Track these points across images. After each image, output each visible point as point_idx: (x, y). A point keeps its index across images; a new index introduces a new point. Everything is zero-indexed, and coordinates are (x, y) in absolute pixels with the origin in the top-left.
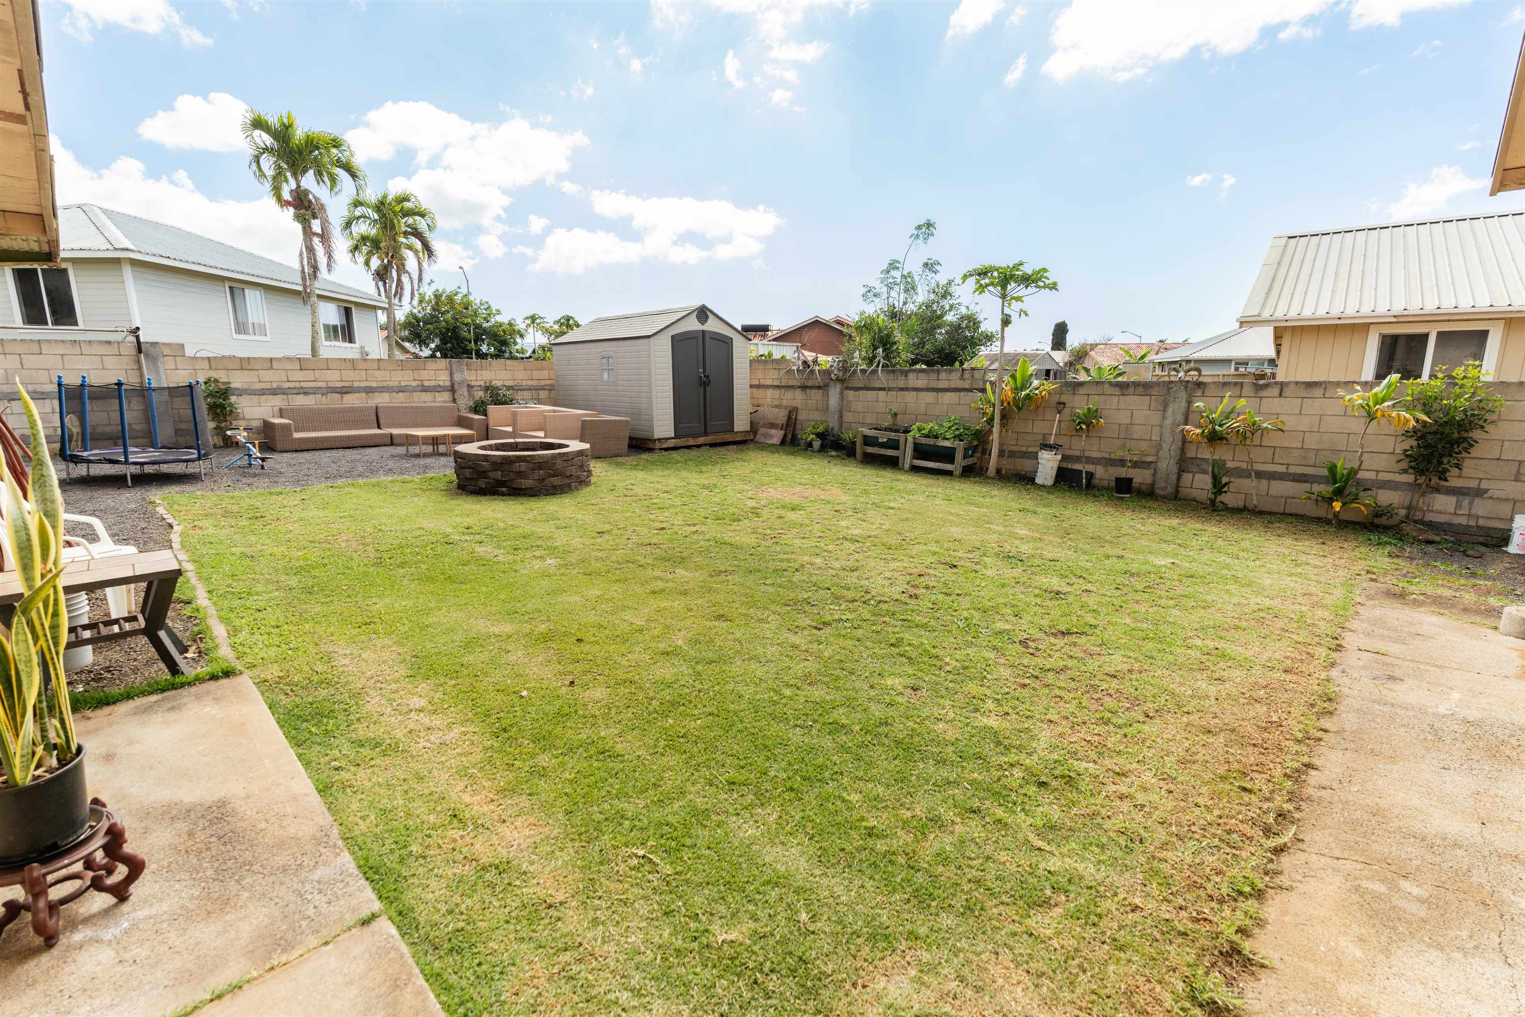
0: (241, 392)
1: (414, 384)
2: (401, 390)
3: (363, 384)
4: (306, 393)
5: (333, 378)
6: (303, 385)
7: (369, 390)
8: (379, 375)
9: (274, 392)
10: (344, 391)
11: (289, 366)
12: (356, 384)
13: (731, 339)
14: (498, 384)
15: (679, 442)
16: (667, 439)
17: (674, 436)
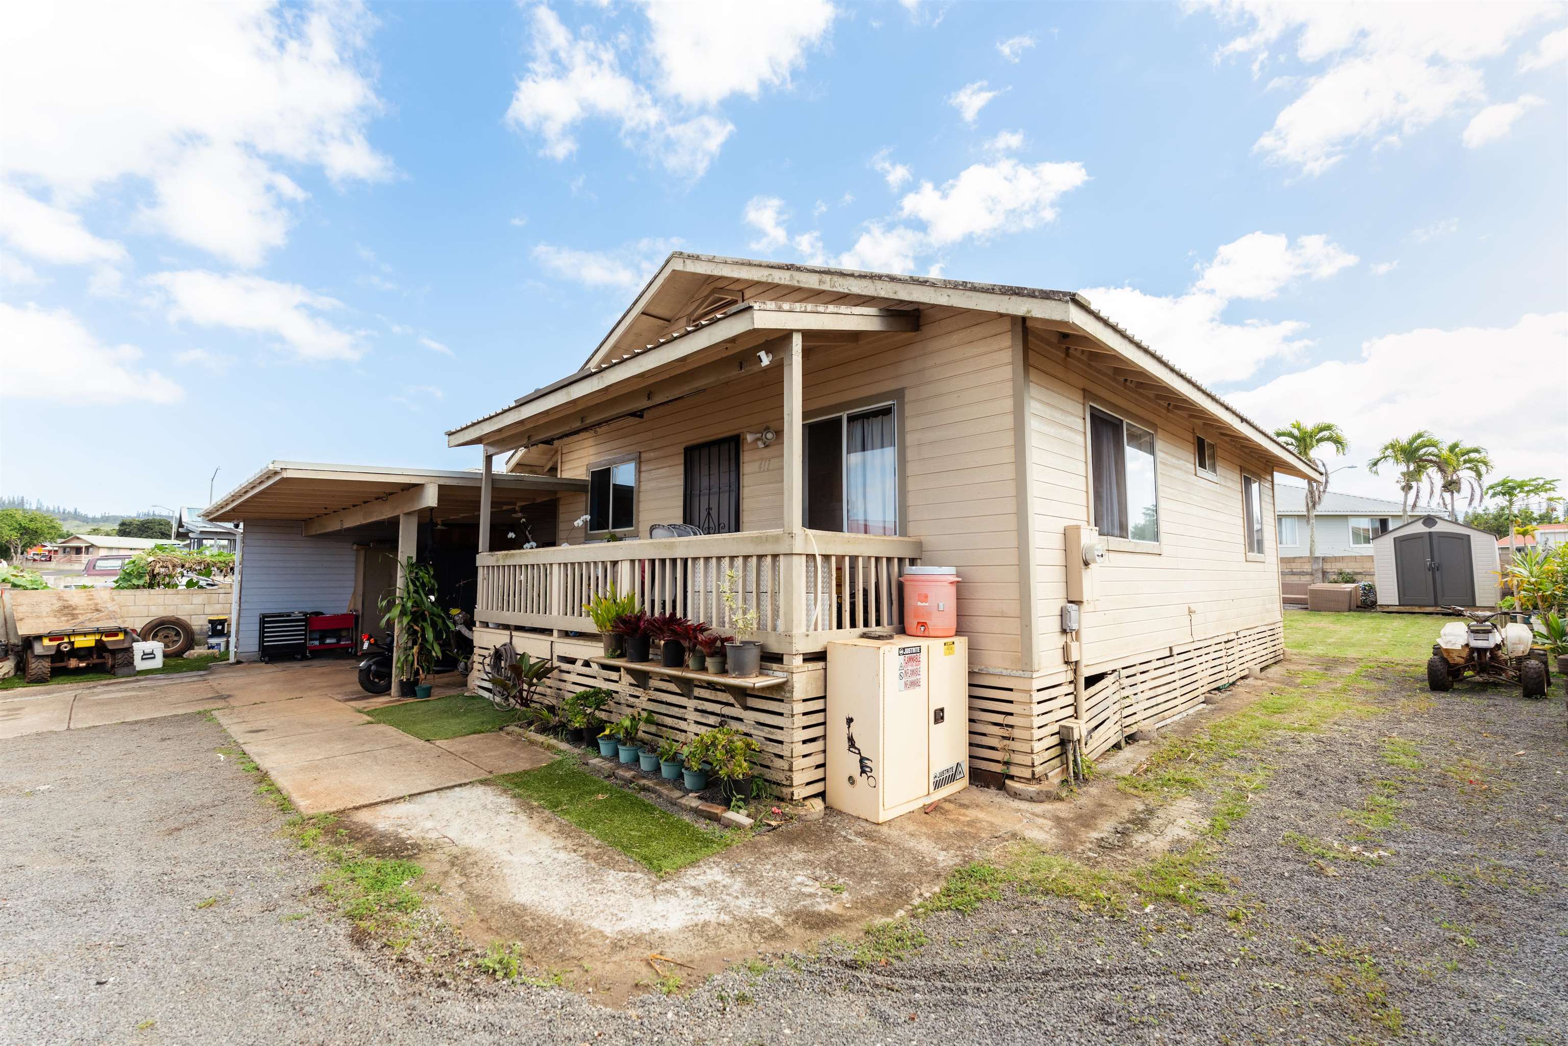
13: (1469, 536)
14: (1348, 571)
15: (1402, 609)
16: (1388, 606)
17: (1397, 604)
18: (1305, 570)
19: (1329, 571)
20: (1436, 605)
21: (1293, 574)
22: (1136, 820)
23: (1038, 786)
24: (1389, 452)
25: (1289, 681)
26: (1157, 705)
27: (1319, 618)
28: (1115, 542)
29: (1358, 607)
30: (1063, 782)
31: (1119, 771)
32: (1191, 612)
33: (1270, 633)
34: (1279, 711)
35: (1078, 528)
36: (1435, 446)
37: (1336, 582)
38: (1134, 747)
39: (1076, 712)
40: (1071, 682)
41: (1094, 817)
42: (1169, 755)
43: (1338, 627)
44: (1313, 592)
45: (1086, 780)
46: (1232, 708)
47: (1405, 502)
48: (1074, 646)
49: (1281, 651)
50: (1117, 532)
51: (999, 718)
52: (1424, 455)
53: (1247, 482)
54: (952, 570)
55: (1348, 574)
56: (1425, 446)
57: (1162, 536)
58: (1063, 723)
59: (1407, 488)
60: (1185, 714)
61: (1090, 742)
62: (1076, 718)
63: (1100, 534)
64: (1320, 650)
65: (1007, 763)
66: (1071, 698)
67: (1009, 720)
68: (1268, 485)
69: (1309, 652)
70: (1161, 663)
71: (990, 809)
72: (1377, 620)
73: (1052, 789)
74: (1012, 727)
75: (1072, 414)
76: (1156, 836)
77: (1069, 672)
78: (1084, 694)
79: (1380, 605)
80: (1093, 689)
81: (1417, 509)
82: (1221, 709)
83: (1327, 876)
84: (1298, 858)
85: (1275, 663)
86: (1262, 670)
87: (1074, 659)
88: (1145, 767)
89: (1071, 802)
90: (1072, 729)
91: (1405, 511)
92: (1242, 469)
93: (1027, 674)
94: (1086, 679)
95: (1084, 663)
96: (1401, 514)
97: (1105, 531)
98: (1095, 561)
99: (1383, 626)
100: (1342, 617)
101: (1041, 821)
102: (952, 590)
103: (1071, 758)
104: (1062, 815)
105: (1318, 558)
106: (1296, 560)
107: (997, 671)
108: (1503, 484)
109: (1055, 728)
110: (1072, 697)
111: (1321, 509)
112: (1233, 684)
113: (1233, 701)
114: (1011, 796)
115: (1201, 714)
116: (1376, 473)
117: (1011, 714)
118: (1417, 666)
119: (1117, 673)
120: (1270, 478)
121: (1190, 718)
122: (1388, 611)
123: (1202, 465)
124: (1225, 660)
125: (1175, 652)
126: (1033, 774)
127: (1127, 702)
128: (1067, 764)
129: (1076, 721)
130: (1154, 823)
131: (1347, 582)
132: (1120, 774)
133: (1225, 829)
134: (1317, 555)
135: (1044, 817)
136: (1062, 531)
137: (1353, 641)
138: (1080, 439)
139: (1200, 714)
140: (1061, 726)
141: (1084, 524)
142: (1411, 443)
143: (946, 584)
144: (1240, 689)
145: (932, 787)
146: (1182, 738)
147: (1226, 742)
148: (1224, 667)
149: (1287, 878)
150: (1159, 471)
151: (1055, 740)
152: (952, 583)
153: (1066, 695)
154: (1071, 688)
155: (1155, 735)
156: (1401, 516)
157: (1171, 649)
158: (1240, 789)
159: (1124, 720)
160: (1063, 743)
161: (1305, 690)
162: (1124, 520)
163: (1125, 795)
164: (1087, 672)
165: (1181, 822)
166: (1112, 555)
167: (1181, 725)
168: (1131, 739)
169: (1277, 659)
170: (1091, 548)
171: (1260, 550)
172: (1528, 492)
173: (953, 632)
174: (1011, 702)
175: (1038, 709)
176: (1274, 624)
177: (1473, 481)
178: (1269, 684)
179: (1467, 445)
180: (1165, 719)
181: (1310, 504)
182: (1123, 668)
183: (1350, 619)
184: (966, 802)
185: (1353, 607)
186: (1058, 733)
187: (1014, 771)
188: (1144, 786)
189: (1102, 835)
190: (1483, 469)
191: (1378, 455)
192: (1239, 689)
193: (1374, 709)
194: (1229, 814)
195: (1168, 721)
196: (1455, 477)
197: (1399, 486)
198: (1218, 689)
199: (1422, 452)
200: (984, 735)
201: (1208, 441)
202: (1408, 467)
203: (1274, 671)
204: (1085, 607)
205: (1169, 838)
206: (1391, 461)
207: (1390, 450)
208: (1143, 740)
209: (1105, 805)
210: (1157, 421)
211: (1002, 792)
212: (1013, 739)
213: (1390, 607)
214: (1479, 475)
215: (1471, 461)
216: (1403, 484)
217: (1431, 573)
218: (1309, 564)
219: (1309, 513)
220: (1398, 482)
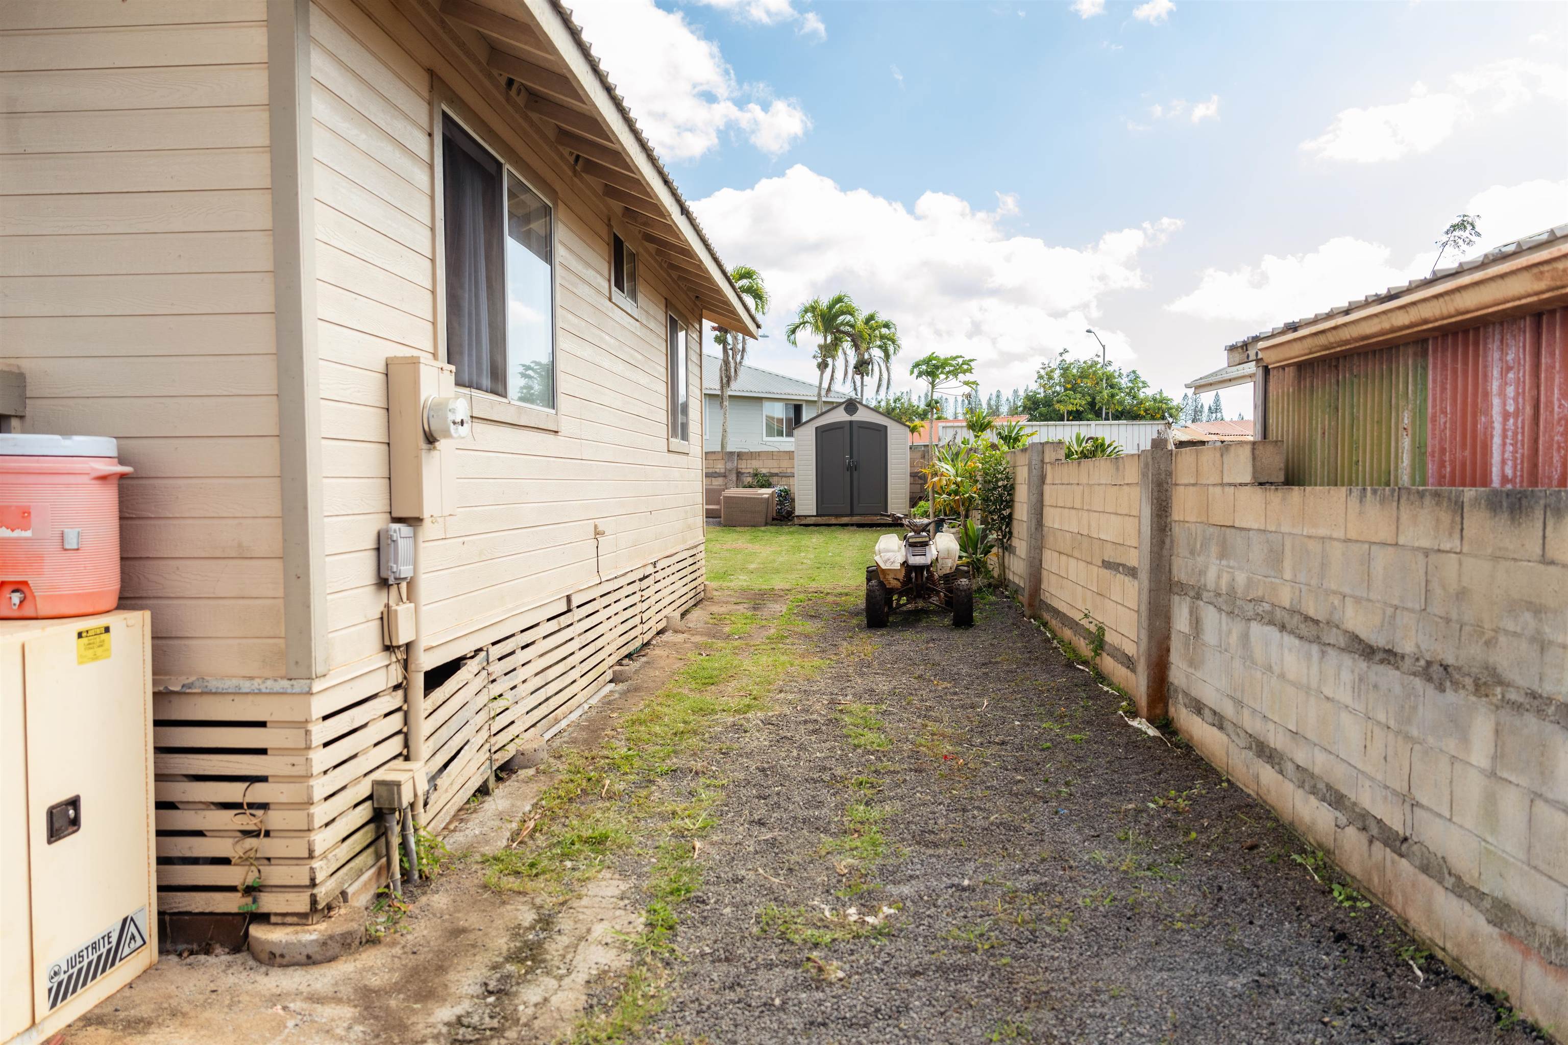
13: (886, 427)
14: (764, 471)
15: (820, 520)
16: (806, 517)
17: (815, 514)
18: (718, 470)
19: (743, 471)
20: (852, 515)
21: (711, 474)
22: (520, 950)
23: (322, 926)
24: (809, 317)
25: (714, 631)
26: (547, 699)
27: (735, 536)
28: (485, 402)
29: (773, 519)
30: (379, 896)
31: (487, 842)
32: (598, 533)
33: (691, 561)
34: (710, 681)
35: (414, 362)
36: (851, 315)
37: (750, 487)
38: (511, 784)
39: (406, 745)
40: (397, 687)
41: (441, 969)
42: (568, 792)
43: (756, 547)
44: (727, 499)
45: (425, 879)
46: (651, 685)
47: (821, 384)
48: (404, 611)
49: (702, 587)
50: (486, 382)
51: (233, 792)
52: (842, 324)
53: (673, 327)
54: (106, 446)
55: (764, 475)
56: (843, 313)
57: (561, 399)
58: (378, 775)
59: (823, 366)
60: (586, 706)
61: (433, 798)
62: (407, 758)
63: (458, 384)
64: (741, 581)
65: (250, 890)
66: (398, 718)
67: (258, 793)
68: (695, 336)
69: (732, 584)
70: (553, 626)
71: (207, 1014)
72: (796, 536)
73: (354, 926)
74: (264, 806)
75: (406, 117)
76: (560, 978)
77: (393, 667)
78: (422, 704)
79: (798, 516)
80: (439, 694)
81: (832, 394)
82: (637, 689)
83: (831, 984)
84: (784, 957)
85: (695, 605)
86: (683, 615)
87: (402, 639)
88: (531, 824)
89: (394, 944)
90: (398, 784)
91: (819, 395)
92: (668, 305)
93: (300, 686)
94: (427, 674)
95: (423, 643)
96: (816, 399)
97: (466, 378)
98: (447, 434)
99: (803, 543)
100: (760, 534)
101: (326, 1013)
102: (108, 497)
103: (396, 841)
104: (374, 981)
105: (732, 453)
106: (709, 457)
107: (229, 684)
108: (927, 361)
109: (364, 789)
110: (399, 716)
111: (736, 388)
112: (647, 644)
113: (652, 673)
114: (260, 961)
115: (609, 703)
116: (794, 343)
117: (263, 779)
118: (847, 595)
119: (483, 654)
120: (697, 326)
121: (594, 712)
122: (807, 525)
123: (619, 285)
124: (641, 607)
125: (575, 602)
126: (314, 901)
127: (501, 704)
128: (388, 856)
129: (408, 765)
130: (554, 948)
131: (762, 486)
132: (488, 850)
133: (671, 928)
134: (730, 448)
135: (335, 999)
136: (382, 368)
137: (776, 565)
138: (421, 177)
139: (607, 703)
140: (376, 783)
141: (425, 358)
142: (831, 307)
143: (85, 479)
144: (658, 652)
145: (43, 1002)
146: (586, 754)
147: (652, 749)
148: (637, 620)
149: (778, 1009)
150: (558, 280)
151: (364, 813)
152: (103, 478)
153: (386, 715)
154: (396, 700)
155: (545, 755)
156: (815, 402)
157: (569, 598)
158: (680, 834)
159: (493, 740)
160: (379, 817)
161: (736, 643)
162: (499, 359)
163: (499, 895)
164: (428, 661)
165: (599, 930)
166: (479, 427)
167: (583, 728)
168: (505, 771)
169: (698, 598)
170: (440, 407)
171: (685, 437)
172: (949, 372)
173: (113, 601)
174: (263, 752)
175: (321, 758)
176: (696, 547)
177: (882, 364)
178: (694, 639)
179: (882, 317)
180: (557, 722)
181: (725, 381)
182: (494, 644)
183: (768, 536)
184: (145, 1011)
185: (769, 520)
186: (370, 798)
187: (269, 903)
188: (532, 865)
189: (459, 1010)
190: (891, 349)
191: (797, 321)
192: (655, 652)
193: (817, 662)
194: (672, 893)
195: (563, 724)
196: (866, 356)
197: (815, 363)
198: (629, 656)
199: (842, 318)
200: (200, 834)
201: (628, 245)
202: (826, 340)
203: (697, 615)
204: (428, 530)
205: (580, 977)
206: (809, 328)
207: (809, 314)
208: (526, 767)
209: (464, 931)
210: (558, 186)
211: (239, 957)
212: (267, 834)
213: (808, 518)
214: (887, 356)
215: (882, 337)
216: (820, 360)
217: (849, 473)
218: (723, 462)
219: (722, 392)
220: (814, 357)
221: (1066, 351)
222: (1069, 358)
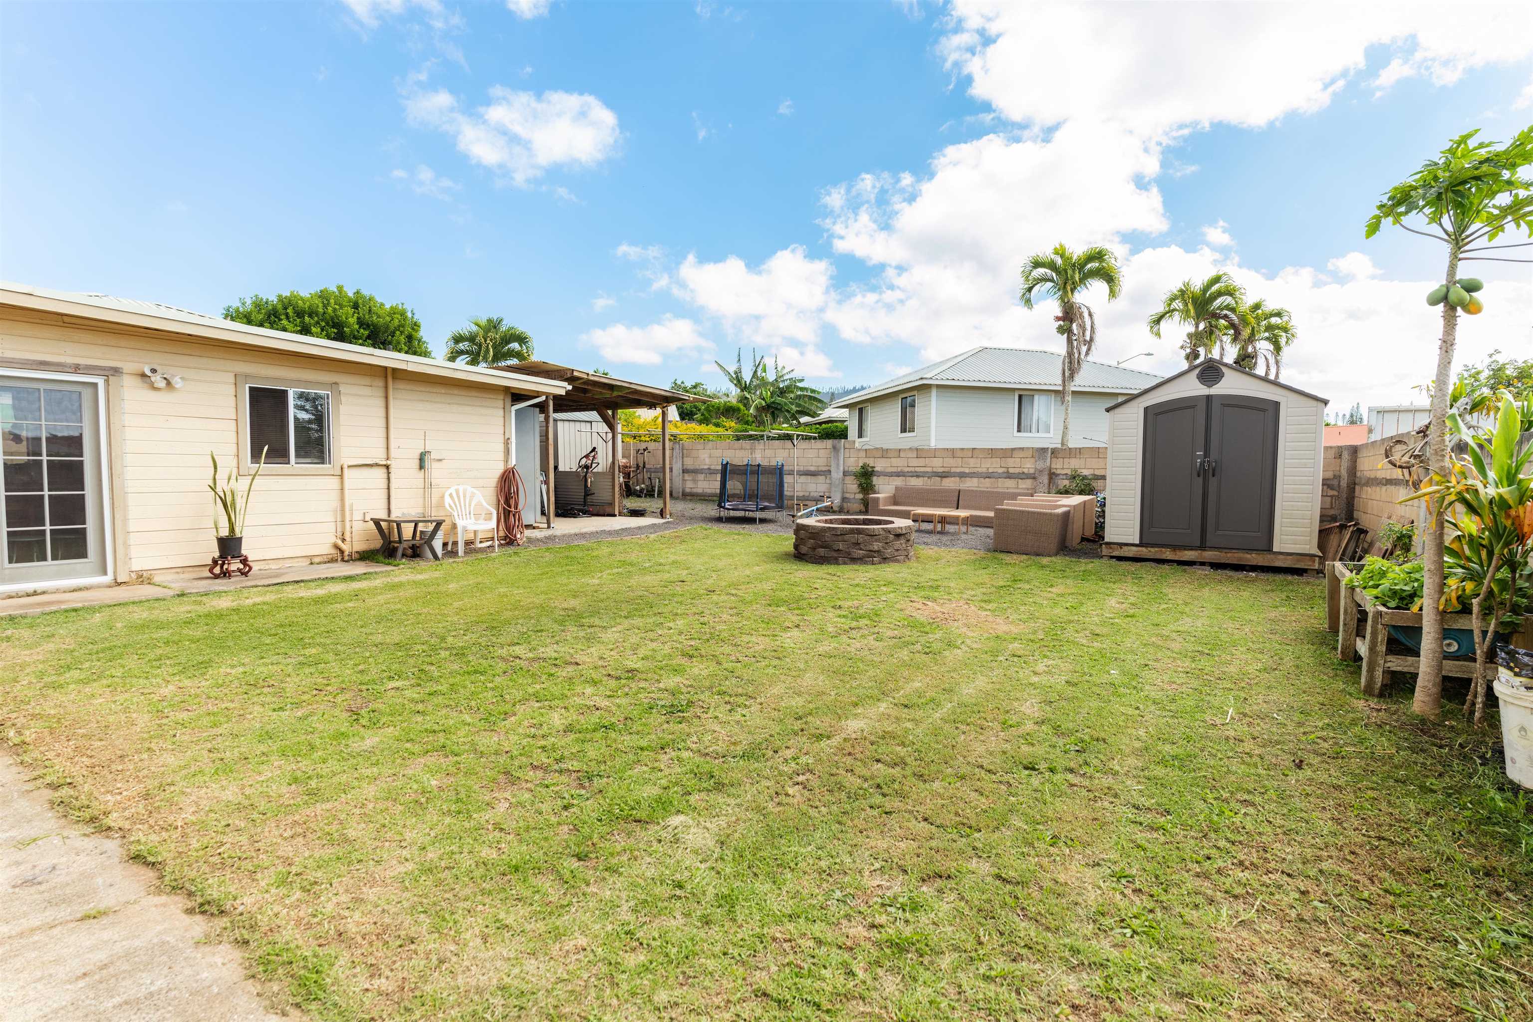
0: (880, 474)
1: (1001, 470)
2: (988, 476)
3: (958, 470)
4: (918, 476)
5: (937, 464)
6: (917, 469)
7: (962, 475)
8: (972, 462)
9: (898, 474)
10: (944, 475)
11: (910, 455)
12: (953, 470)
13: (1277, 405)
14: (1085, 472)
15: (1144, 552)
16: (1121, 545)
17: (1137, 542)
18: (1026, 471)
19: (1058, 472)
20: (1202, 547)
21: (1009, 476)
24: (1178, 304)
36: (1235, 297)
44: (1000, 512)
52: (1221, 308)
55: (1085, 478)
56: (1220, 294)
79: (1108, 544)
100: (1038, 567)
105: (1044, 450)
106: (1015, 454)
111: (1079, 383)
116: (1158, 335)
122: (1121, 558)
142: (1205, 290)
177: (1269, 357)
179: (1270, 305)
181: (1067, 374)
185: (1062, 546)
190: (1283, 341)
191: (1162, 310)
196: (1250, 349)
197: (1183, 353)
199: (1219, 301)
202: (1197, 327)
206: (1177, 316)
207: (1178, 301)
213: (1125, 548)
214: (1278, 349)
215: (1269, 328)
216: (1188, 350)
217: (1200, 480)
218: (1033, 460)
219: (1064, 386)
220: (1182, 347)
221: (1497, 352)
222: (1501, 359)
